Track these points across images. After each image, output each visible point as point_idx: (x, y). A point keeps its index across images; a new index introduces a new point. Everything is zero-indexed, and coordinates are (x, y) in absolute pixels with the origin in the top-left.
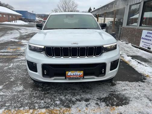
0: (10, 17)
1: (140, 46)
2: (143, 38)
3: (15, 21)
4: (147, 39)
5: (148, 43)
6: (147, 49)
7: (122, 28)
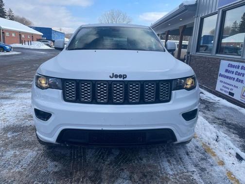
0: (23, 36)
1: (216, 90)
2: (222, 76)
3: (30, 42)
4: (227, 77)
5: (230, 85)
6: (228, 94)
7: (189, 57)
